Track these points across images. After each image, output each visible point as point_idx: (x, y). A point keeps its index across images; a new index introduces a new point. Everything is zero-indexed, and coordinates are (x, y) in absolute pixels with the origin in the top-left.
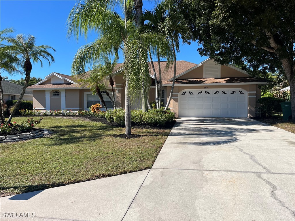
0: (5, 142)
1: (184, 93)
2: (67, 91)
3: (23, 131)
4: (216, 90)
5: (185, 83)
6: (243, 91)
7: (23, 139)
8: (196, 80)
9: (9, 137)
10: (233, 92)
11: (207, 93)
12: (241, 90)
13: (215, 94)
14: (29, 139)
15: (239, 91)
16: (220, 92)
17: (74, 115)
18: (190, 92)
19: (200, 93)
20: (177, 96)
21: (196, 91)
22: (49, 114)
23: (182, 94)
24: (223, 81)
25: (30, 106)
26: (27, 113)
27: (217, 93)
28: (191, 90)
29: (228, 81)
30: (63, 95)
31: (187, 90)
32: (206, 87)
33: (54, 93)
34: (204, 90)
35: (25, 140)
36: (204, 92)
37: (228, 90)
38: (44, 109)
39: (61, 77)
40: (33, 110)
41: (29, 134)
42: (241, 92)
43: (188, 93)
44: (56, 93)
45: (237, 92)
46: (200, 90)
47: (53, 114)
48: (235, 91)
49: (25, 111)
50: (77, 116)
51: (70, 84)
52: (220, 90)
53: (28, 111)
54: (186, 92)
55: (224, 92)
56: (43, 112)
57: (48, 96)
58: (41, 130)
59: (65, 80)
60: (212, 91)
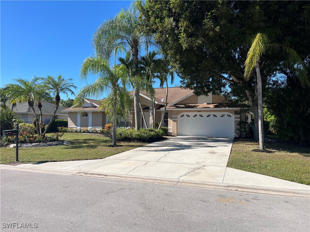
0: (38, 147)
1: (182, 115)
2: (94, 113)
3: (51, 141)
4: (209, 113)
5: (183, 108)
6: (231, 115)
7: (50, 145)
8: (191, 105)
9: (42, 144)
10: (223, 116)
11: (201, 116)
12: (229, 114)
13: (207, 117)
14: (53, 146)
15: (228, 115)
16: (212, 115)
17: (97, 132)
18: (187, 115)
19: (195, 116)
20: (176, 118)
21: (192, 114)
22: (78, 131)
23: (181, 117)
24: (212, 106)
25: (65, 124)
26: (63, 129)
27: (209, 116)
28: (188, 113)
29: (216, 107)
30: (90, 116)
31: (185, 114)
32: (199, 111)
33: (84, 114)
34: (198, 114)
35: (51, 146)
36: (198, 115)
37: (219, 114)
38: (76, 127)
39: (89, 102)
40: (67, 128)
41: (54, 143)
42: (229, 116)
43: (185, 115)
44: (86, 114)
45: (226, 115)
46: (195, 113)
47: (82, 131)
48: (224, 115)
49: (62, 128)
50: (99, 133)
51: (96, 107)
52: (212, 113)
53: (64, 129)
54: (184, 115)
55: (215, 116)
56: (74, 129)
57: (79, 117)
58: (63, 141)
59: (92, 104)
60: (205, 114)
